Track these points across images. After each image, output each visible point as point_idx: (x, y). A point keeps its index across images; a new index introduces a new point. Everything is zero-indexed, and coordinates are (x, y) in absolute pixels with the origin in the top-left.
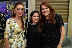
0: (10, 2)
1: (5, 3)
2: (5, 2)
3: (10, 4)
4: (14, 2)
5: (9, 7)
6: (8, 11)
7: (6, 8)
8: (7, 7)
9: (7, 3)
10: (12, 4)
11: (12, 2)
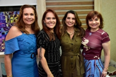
0: (10, 12)
1: (3, 14)
2: (2, 12)
3: (9, 16)
4: (15, 12)
5: (8, 19)
6: (7, 25)
7: (4, 22)
8: (6, 19)
9: (6, 14)
10: (14, 15)
11: (13, 13)
